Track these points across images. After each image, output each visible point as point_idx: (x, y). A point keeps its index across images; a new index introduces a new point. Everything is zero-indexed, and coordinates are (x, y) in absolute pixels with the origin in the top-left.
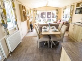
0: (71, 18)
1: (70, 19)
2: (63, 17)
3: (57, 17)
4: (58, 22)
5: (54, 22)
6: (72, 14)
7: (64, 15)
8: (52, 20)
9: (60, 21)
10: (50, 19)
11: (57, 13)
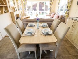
0: (68, 10)
1: (67, 12)
2: (58, 10)
3: (51, 9)
4: (52, 15)
5: (47, 16)
6: (70, 6)
7: (59, 7)
8: (45, 13)
9: (54, 14)
10: (42, 11)
11: (51, 4)
